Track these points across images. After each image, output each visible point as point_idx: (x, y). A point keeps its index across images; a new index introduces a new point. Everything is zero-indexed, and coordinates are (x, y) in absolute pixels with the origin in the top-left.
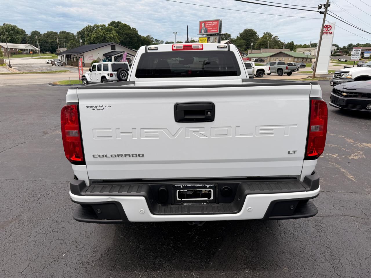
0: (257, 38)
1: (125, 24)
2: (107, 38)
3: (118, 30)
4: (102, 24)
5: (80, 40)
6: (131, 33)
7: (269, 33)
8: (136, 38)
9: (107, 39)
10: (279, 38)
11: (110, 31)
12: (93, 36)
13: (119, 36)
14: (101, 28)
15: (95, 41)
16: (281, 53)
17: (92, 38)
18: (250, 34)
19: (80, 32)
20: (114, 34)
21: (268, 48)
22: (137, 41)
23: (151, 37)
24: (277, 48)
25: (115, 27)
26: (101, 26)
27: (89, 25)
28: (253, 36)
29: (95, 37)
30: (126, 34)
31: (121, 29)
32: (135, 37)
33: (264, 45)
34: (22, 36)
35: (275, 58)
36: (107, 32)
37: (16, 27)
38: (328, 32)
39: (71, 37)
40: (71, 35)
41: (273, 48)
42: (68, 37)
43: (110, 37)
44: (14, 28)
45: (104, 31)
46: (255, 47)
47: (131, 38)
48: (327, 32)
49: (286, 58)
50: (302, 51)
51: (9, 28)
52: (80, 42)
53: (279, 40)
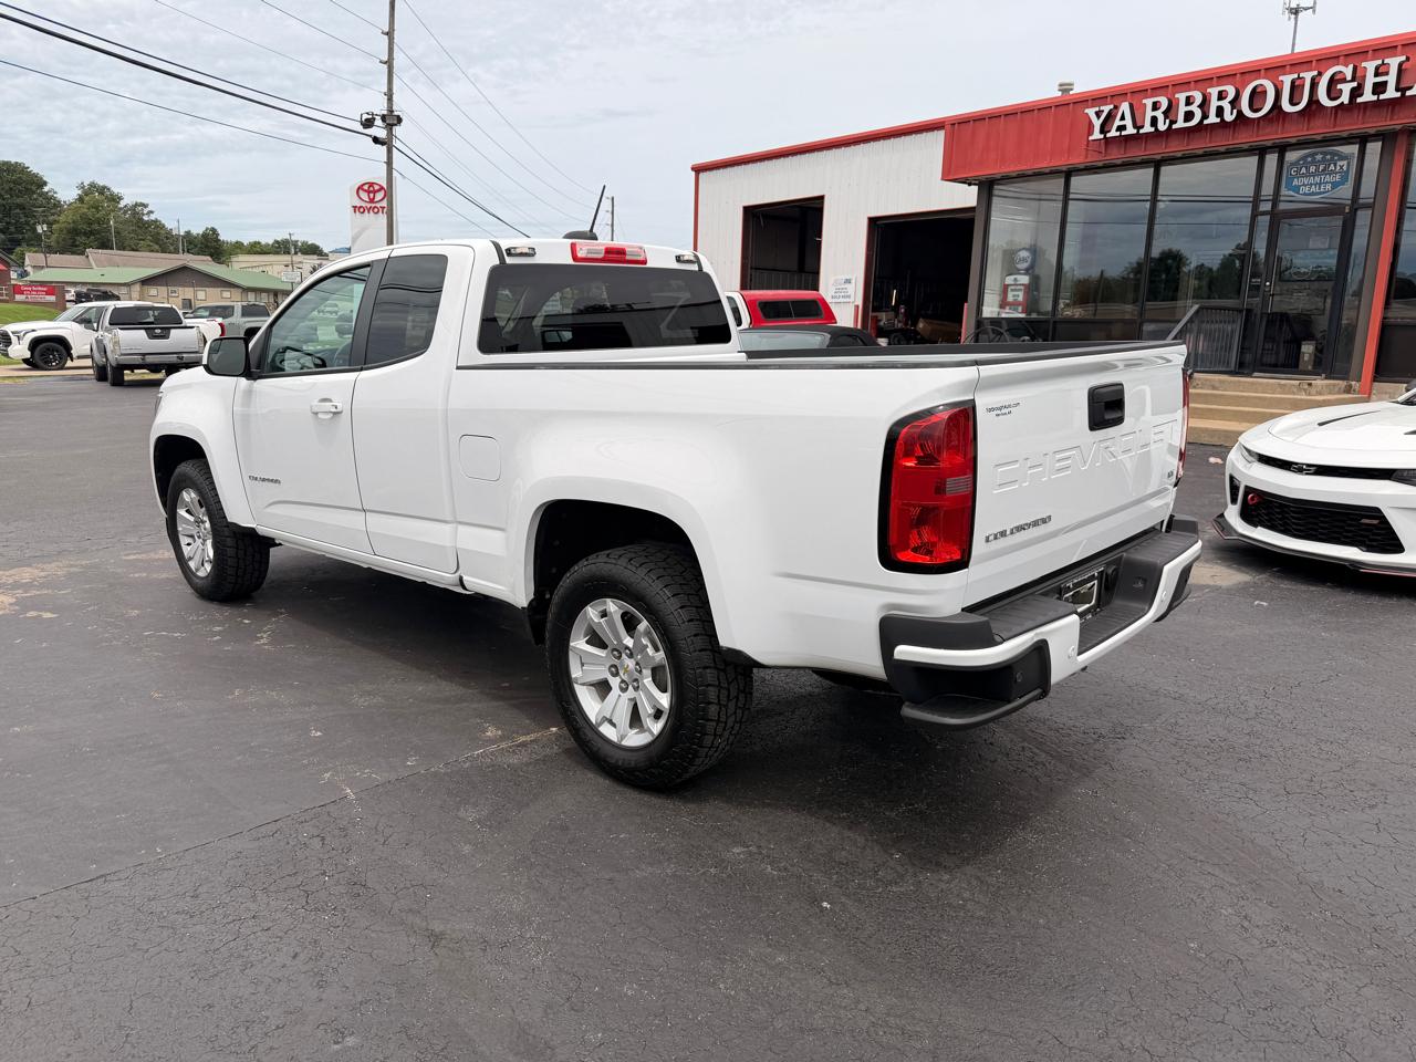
0: (53, 205)
7: (104, 187)
10: (152, 212)
16: (184, 269)
18: (14, 182)
21: (112, 248)
24: (152, 251)
28: (29, 192)
33: (91, 233)
35: (164, 288)
38: (378, 205)
41: (133, 250)
46: (53, 240)
48: (373, 205)
49: (210, 290)
50: (255, 264)
53: (153, 217)
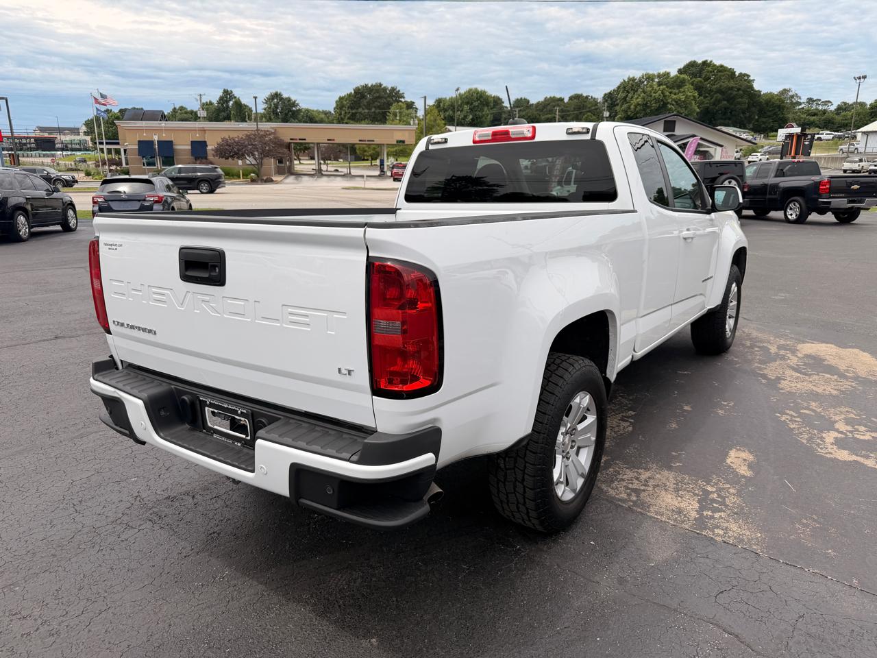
1: (722, 66)
2: (668, 103)
3: (701, 82)
4: (662, 71)
5: (605, 113)
6: (732, 87)
8: (745, 100)
9: (669, 106)
11: (679, 87)
12: (637, 99)
13: (701, 98)
14: (659, 82)
15: (637, 113)
17: (632, 107)
19: (610, 93)
20: (689, 91)
22: (747, 105)
23: (791, 94)
25: (694, 75)
26: (659, 76)
27: (631, 77)
29: (638, 104)
30: (719, 91)
31: (709, 78)
32: (742, 97)
34: (495, 110)
36: (670, 89)
37: (485, 92)
39: (589, 106)
40: (590, 103)
42: (584, 107)
43: (677, 102)
44: (481, 96)
45: (665, 87)
47: (731, 99)
51: (472, 95)
52: (604, 116)
